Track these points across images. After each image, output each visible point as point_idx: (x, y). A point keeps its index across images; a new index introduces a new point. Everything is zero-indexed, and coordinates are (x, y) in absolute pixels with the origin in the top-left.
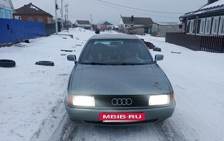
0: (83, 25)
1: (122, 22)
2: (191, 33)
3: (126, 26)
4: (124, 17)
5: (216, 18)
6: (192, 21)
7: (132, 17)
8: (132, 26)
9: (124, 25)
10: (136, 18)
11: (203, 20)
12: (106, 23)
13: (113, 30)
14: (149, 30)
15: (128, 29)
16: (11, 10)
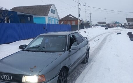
0: (101, 25)
1: (126, 22)
12: (117, 23)
13: (121, 26)
16: (58, 18)
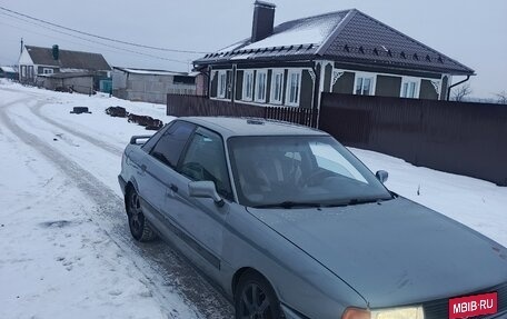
2: (221, 96)
3: (40, 69)
4: (33, 48)
5: (278, 71)
6: (223, 72)
7: (56, 48)
8: (56, 70)
9: (36, 67)
10: (64, 52)
11: (248, 72)
14: (101, 83)
15: (51, 77)
